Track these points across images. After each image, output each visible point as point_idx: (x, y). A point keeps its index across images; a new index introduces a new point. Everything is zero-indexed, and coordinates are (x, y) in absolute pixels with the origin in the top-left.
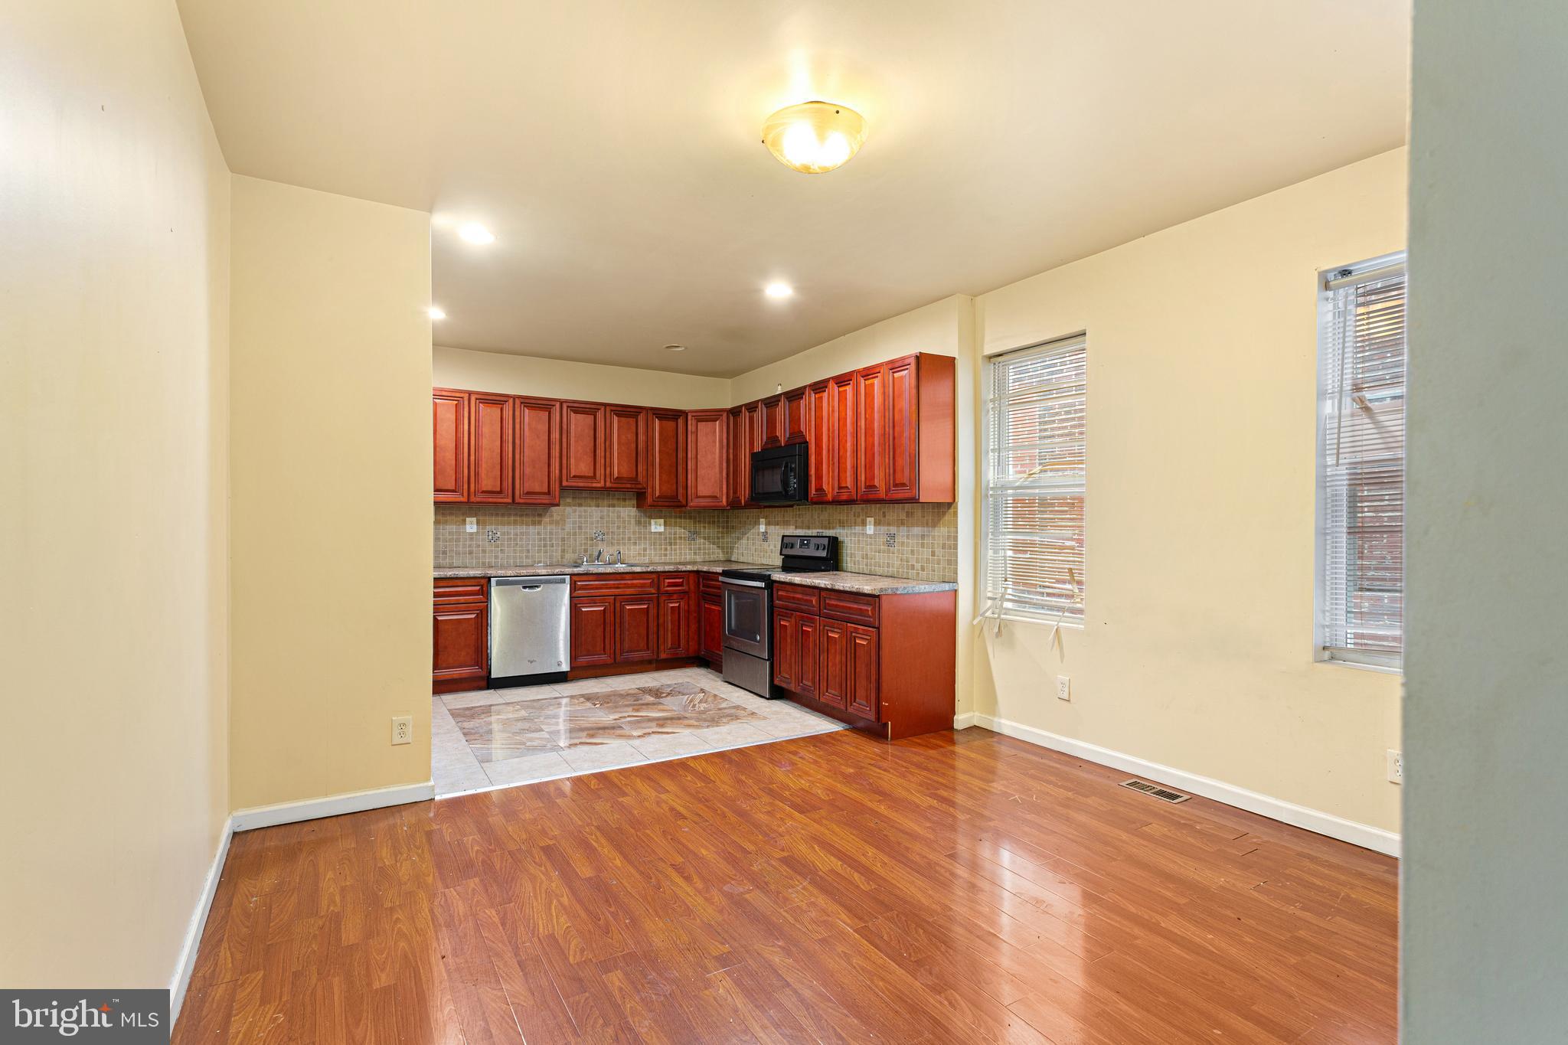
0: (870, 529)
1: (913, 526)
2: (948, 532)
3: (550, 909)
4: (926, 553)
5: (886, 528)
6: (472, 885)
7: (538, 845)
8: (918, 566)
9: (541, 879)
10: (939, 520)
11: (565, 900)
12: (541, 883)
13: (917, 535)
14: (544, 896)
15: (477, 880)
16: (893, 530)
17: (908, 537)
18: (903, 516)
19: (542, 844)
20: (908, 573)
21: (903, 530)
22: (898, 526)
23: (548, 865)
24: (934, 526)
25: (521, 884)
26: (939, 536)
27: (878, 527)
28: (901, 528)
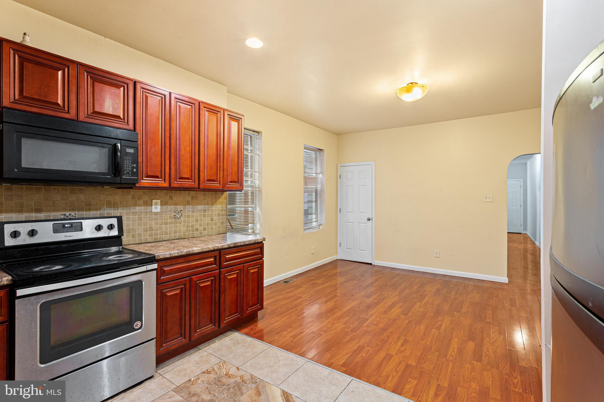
0: (156, 208)
1: (197, 205)
2: (222, 207)
3: (495, 340)
4: (207, 220)
5: (173, 207)
6: (523, 363)
7: (482, 364)
8: (202, 228)
9: (491, 350)
10: (216, 202)
11: (488, 339)
12: (493, 348)
13: (200, 210)
14: (495, 345)
15: (521, 364)
16: (180, 208)
17: (193, 212)
18: (189, 198)
19: (479, 364)
20: (193, 234)
21: (189, 208)
22: (184, 205)
23: (484, 353)
24: (212, 204)
25: (501, 352)
26: (216, 210)
27: (164, 207)
28: (187, 206)
